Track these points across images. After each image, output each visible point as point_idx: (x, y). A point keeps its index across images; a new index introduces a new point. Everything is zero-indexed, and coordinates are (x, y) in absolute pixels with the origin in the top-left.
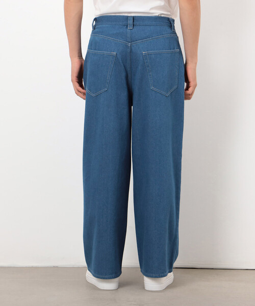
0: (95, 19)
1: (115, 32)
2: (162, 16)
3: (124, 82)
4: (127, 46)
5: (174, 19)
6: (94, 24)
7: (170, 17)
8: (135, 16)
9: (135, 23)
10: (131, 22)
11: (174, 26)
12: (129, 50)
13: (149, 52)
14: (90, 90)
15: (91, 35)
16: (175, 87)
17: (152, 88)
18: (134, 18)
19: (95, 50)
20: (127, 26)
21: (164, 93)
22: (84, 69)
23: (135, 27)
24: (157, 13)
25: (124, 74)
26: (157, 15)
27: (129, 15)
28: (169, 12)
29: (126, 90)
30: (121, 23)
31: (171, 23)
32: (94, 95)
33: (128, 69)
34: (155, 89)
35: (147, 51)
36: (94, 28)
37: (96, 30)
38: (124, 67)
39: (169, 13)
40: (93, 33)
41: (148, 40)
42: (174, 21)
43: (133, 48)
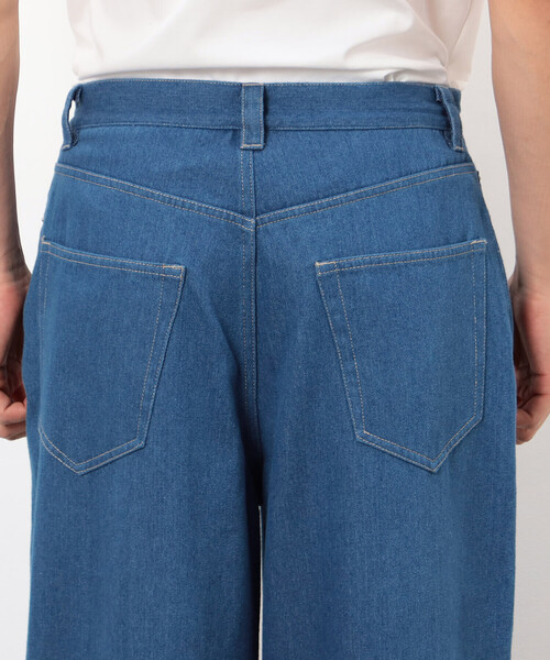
0: (78, 94)
1: (178, 165)
2: (405, 79)
3: (225, 402)
4: (238, 234)
5: (460, 88)
6: (72, 114)
7: (439, 81)
8: (275, 87)
9: (273, 120)
10: (252, 114)
11: (459, 126)
12: (246, 252)
13: (344, 260)
14: (59, 441)
15: (58, 170)
16: (471, 422)
17: (362, 433)
18: (267, 93)
19: (82, 247)
20: (236, 133)
21: (420, 457)
22: (28, 338)
23: (272, 136)
24: (379, 66)
25: (222, 371)
26: (379, 75)
27: (244, 80)
28: (435, 55)
29: (236, 441)
30: (206, 120)
31: (444, 113)
32: (79, 468)
33: (245, 343)
34: (376, 440)
35: (338, 256)
36: (73, 132)
37: (83, 149)
38: (225, 330)
39: (434, 64)
40: (67, 160)
41: (336, 203)
42: (456, 96)
43: (265, 241)
